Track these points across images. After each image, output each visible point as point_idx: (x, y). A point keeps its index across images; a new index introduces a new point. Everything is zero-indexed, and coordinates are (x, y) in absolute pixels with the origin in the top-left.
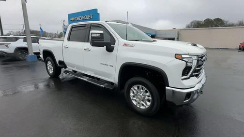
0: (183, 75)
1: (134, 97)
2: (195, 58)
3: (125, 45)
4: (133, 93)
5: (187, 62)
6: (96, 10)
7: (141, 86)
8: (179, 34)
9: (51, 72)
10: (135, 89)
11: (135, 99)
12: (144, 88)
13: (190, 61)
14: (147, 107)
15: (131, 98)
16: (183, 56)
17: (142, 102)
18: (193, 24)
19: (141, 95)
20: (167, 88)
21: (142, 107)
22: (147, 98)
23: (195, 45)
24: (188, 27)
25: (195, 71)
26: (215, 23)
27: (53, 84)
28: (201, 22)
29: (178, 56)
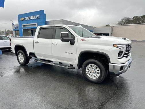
0: (118, 56)
1: (88, 72)
2: (125, 46)
3: (82, 40)
4: (88, 69)
5: (120, 49)
6: (43, 11)
7: (93, 65)
8: (112, 30)
9: (22, 61)
10: (89, 67)
11: (89, 73)
12: (95, 65)
13: (122, 48)
14: (97, 77)
15: (87, 73)
16: (118, 45)
17: (94, 75)
18: (124, 21)
19: (94, 70)
20: (109, 64)
21: (94, 78)
22: (97, 72)
23: (125, 39)
24: (120, 23)
25: (125, 54)
26: (142, 19)
27: (23, 70)
28: (130, 18)
29: (115, 46)
